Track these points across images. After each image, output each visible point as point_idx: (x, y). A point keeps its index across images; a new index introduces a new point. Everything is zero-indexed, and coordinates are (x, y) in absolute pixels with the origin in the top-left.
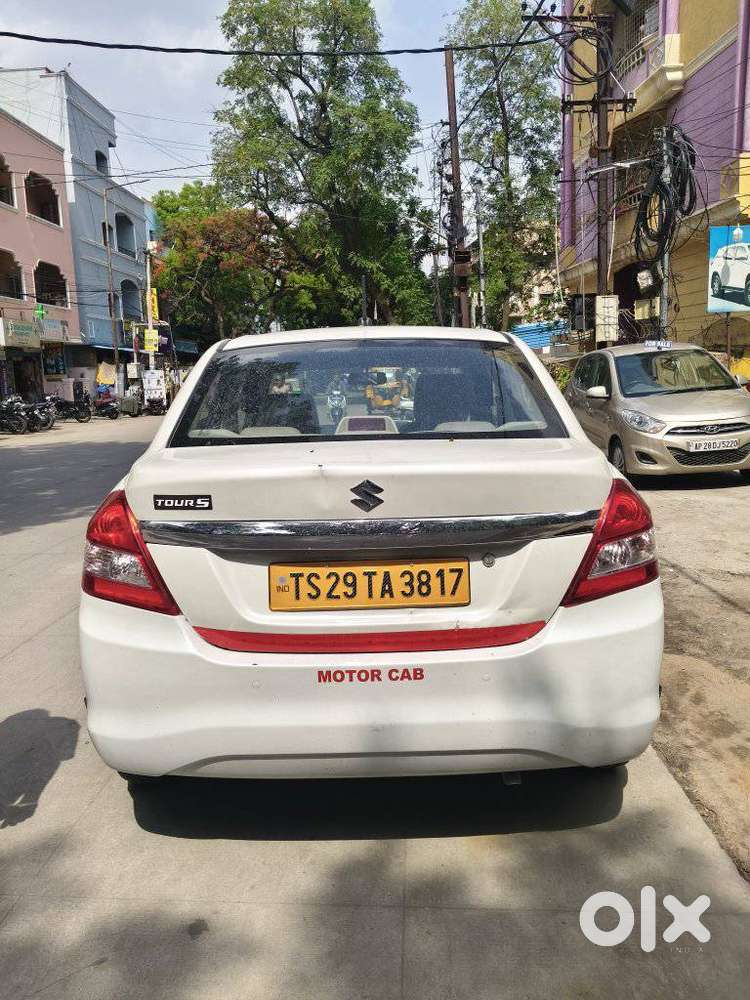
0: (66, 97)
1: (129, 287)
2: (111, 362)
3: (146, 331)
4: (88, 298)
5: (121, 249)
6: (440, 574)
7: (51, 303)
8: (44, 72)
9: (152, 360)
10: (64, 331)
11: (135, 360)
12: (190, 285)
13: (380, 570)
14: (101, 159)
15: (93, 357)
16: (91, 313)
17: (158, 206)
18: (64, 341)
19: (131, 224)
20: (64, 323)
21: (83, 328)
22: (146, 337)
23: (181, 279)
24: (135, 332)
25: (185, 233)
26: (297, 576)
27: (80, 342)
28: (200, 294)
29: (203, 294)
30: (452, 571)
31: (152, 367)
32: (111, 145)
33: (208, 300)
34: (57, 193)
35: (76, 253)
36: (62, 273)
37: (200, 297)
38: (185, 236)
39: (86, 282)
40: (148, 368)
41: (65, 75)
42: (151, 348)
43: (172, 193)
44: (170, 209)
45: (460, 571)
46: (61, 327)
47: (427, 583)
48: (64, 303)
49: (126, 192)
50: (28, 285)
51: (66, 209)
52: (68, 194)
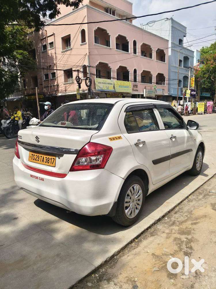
0: (171, 25)
1: (186, 78)
2: (176, 100)
3: (187, 91)
4: (171, 82)
5: (184, 67)
6: (51, 159)
7: (161, 84)
8: (166, 19)
9: (188, 99)
10: (163, 92)
11: (183, 99)
12: (207, 76)
13: (43, 156)
14: (181, 41)
15: (171, 99)
16: (172, 86)
17: (202, 51)
18: (163, 94)
19: (189, 59)
20: (163, 90)
21: (169, 90)
22: (187, 92)
23: (204, 74)
24: (184, 91)
25: (207, 59)
26: (32, 155)
27: (168, 95)
28: (211, 78)
29: (212, 78)
30: (53, 159)
31: (188, 101)
32: (184, 36)
33: (213, 80)
34: (165, 53)
35: (169, 69)
36: (164, 75)
37: (210, 79)
38: (207, 60)
39: (172, 78)
40: (186, 102)
41: (172, 19)
42: (188, 96)
43: (207, 47)
44: (206, 52)
45: (54, 159)
46: (162, 91)
47: (49, 160)
48: (164, 84)
49: (188, 49)
50: (154, 80)
51: (168, 57)
52: (169, 53)
